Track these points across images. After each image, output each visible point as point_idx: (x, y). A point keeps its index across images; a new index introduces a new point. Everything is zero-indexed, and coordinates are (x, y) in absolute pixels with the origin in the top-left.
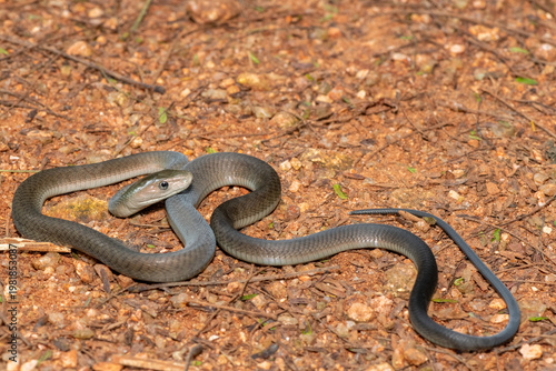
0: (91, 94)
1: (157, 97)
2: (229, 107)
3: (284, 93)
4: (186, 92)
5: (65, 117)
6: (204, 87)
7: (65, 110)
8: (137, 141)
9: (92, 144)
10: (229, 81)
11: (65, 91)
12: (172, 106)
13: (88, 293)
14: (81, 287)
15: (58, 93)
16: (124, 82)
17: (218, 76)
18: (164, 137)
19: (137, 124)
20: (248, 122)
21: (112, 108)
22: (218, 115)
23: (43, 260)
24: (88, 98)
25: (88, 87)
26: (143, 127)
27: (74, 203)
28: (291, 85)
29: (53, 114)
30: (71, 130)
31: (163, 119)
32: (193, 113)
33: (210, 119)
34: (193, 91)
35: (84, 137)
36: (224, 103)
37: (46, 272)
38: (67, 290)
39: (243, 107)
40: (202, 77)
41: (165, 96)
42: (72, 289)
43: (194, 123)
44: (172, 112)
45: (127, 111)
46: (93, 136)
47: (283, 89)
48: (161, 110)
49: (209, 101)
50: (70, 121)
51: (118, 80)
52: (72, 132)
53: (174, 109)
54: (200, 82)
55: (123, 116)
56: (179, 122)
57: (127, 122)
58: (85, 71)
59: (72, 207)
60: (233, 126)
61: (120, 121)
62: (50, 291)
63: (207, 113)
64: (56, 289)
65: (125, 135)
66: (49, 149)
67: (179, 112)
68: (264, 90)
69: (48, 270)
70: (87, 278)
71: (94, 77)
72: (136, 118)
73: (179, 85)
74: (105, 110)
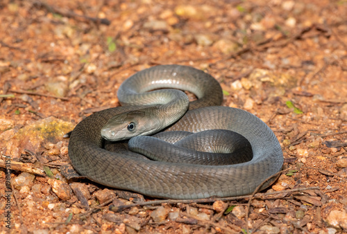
0: (40, 28)
1: (103, 28)
2: (171, 36)
3: (220, 23)
4: (129, 24)
5: (18, 49)
6: (143, 19)
7: (17, 42)
8: (91, 68)
9: (48, 72)
10: (167, 13)
11: (15, 26)
12: (119, 37)
13: (68, 210)
14: (59, 204)
15: (9, 27)
16: (69, 17)
17: (155, 9)
18: (115, 63)
19: (88, 53)
20: (192, 48)
21: (61, 40)
22: (162, 43)
23: (17, 180)
24: (38, 32)
25: (36, 21)
26: (95, 55)
27: (41, 125)
28: (225, 15)
29: (7, 46)
30: (25, 60)
31: (113, 48)
32: (139, 42)
33: (155, 46)
34: (135, 23)
35: (40, 66)
36: (165, 33)
37: (22, 191)
38: (46, 207)
39: (184, 35)
40: (141, 10)
41: (111, 27)
42: (51, 206)
43: (141, 50)
44: (119, 41)
45: (76, 42)
46: (48, 65)
47: (218, 19)
48: (109, 40)
49: (152, 31)
50: (23, 52)
51: (63, 15)
52: (27, 62)
53: (121, 39)
54: (139, 15)
55: (73, 46)
56: (127, 50)
57: (79, 52)
58: (31, 8)
59: (39, 129)
60: (179, 52)
61: (71, 51)
62: (30, 209)
63: (151, 42)
64: (35, 207)
65: (78, 63)
66: (8, 77)
67: (126, 41)
68: (201, 20)
69: (24, 189)
70: (64, 195)
71: (40, 13)
72: (86, 47)
73: (119, 18)
74: (56, 41)
